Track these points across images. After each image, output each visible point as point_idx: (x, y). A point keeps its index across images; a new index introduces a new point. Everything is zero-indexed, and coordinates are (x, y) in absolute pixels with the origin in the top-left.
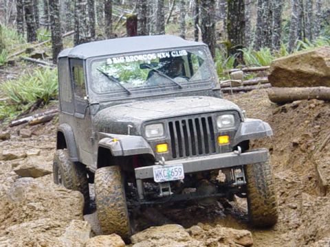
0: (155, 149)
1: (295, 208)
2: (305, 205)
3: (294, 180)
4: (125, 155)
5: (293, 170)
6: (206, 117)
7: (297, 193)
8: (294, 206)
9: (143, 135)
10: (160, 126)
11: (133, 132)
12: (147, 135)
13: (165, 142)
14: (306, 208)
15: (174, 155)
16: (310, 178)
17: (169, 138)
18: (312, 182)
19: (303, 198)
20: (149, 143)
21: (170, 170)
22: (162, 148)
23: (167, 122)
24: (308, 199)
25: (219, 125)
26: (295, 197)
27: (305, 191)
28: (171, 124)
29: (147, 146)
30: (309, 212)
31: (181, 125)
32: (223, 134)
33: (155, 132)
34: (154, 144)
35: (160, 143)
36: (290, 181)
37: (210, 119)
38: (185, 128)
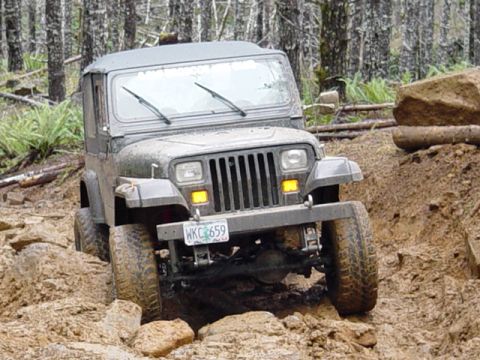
0: (189, 199)
1: (434, 297)
2: (448, 292)
3: (432, 258)
4: (145, 205)
5: (431, 244)
6: (264, 152)
7: (437, 276)
8: (433, 294)
9: (172, 178)
10: (197, 166)
11: (159, 174)
12: (179, 179)
13: (204, 189)
14: (450, 297)
15: (216, 207)
16: (456, 255)
17: (210, 182)
18: (459, 260)
19: (446, 283)
20: (180, 189)
21: (208, 229)
22: (200, 198)
23: (207, 159)
24: (453, 284)
25: (284, 164)
26: (434, 281)
27: (448, 273)
28: (212, 163)
29: (177, 194)
30: (455, 302)
31: (228, 165)
32: (290, 178)
33: (190, 174)
34: (188, 192)
35: (197, 189)
36: (426, 259)
37: (270, 156)
38: (233, 169)
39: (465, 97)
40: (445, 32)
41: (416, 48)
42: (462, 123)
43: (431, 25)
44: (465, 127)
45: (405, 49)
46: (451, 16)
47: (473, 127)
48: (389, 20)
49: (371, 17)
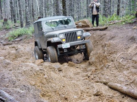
0: (62, 40)
4: (55, 42)
6: (74, 32)
9: (59, 37)
10: (63, 34)
11: (56, 36)
12: (60, 37)
13: (64, 39)
15: (67, 42)
17: (65, 37)
20: (60, 39)
21: (66, 45)
22: (64, 40)
23: (65, 34)
25: (78, 34)
28: (66, 34)
29: (60, 40)
31: (68, 34)
32: (79, 36)
33: (62, 36)
34: (62, 39)
35: (63, 39)
37: (75, 32)
38: (69, 35)
39: (84, 24)
40: (83, 14)
41: (79, 17)
42: (84, 27)
43: (81, 13)
44: (84, 28)
45: (77, 17)
46: (84, 12)
47: (86, 28)
48: (74, 13)
49: (71, 12)
